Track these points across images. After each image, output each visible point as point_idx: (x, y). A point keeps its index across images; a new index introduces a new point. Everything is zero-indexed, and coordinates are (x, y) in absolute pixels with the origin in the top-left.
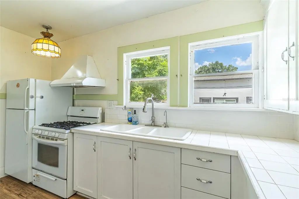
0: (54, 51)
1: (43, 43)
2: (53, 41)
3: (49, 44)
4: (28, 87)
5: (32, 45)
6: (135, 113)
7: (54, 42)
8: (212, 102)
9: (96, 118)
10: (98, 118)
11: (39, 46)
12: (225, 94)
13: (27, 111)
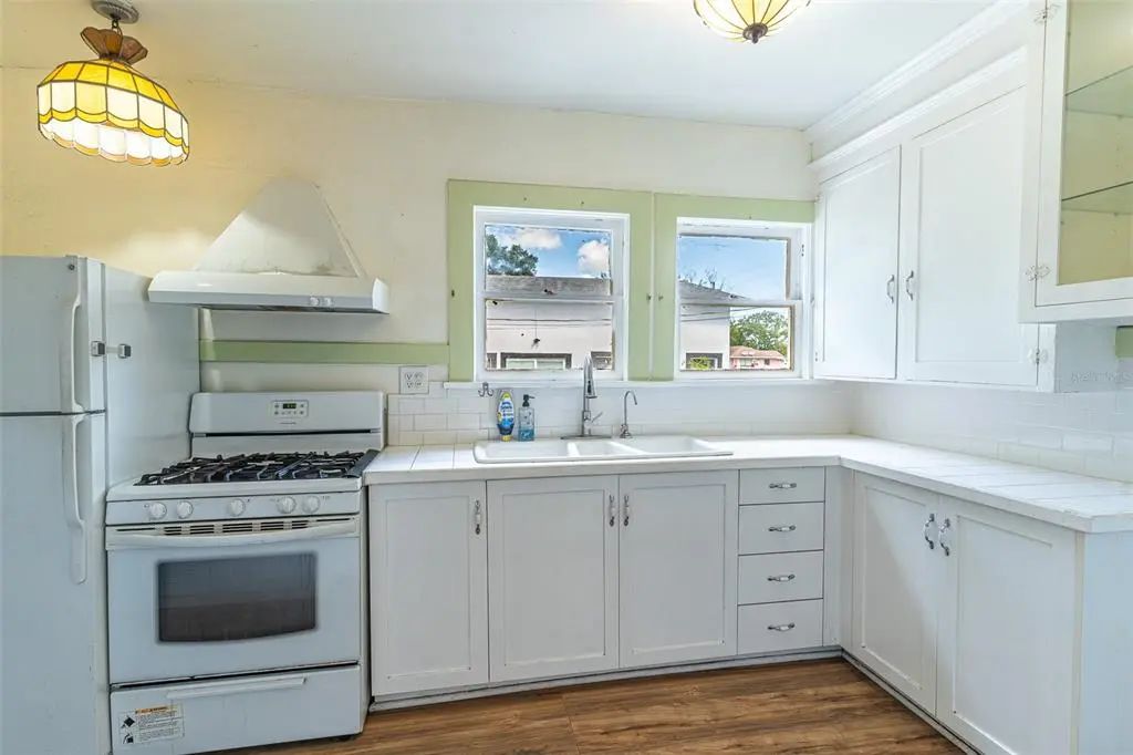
0: (138, 119)
1: (76, 81)
2: (153, 82)
3: (106, 85)
4: (77, 302)
5: (44, 91)
6: (526, 404)
7: (159, 89)
8: (499, 366)
9: (368, 431)
10: (376, 431)
11: (62, 95)
12: (537, 341)
13: (80, 418)
